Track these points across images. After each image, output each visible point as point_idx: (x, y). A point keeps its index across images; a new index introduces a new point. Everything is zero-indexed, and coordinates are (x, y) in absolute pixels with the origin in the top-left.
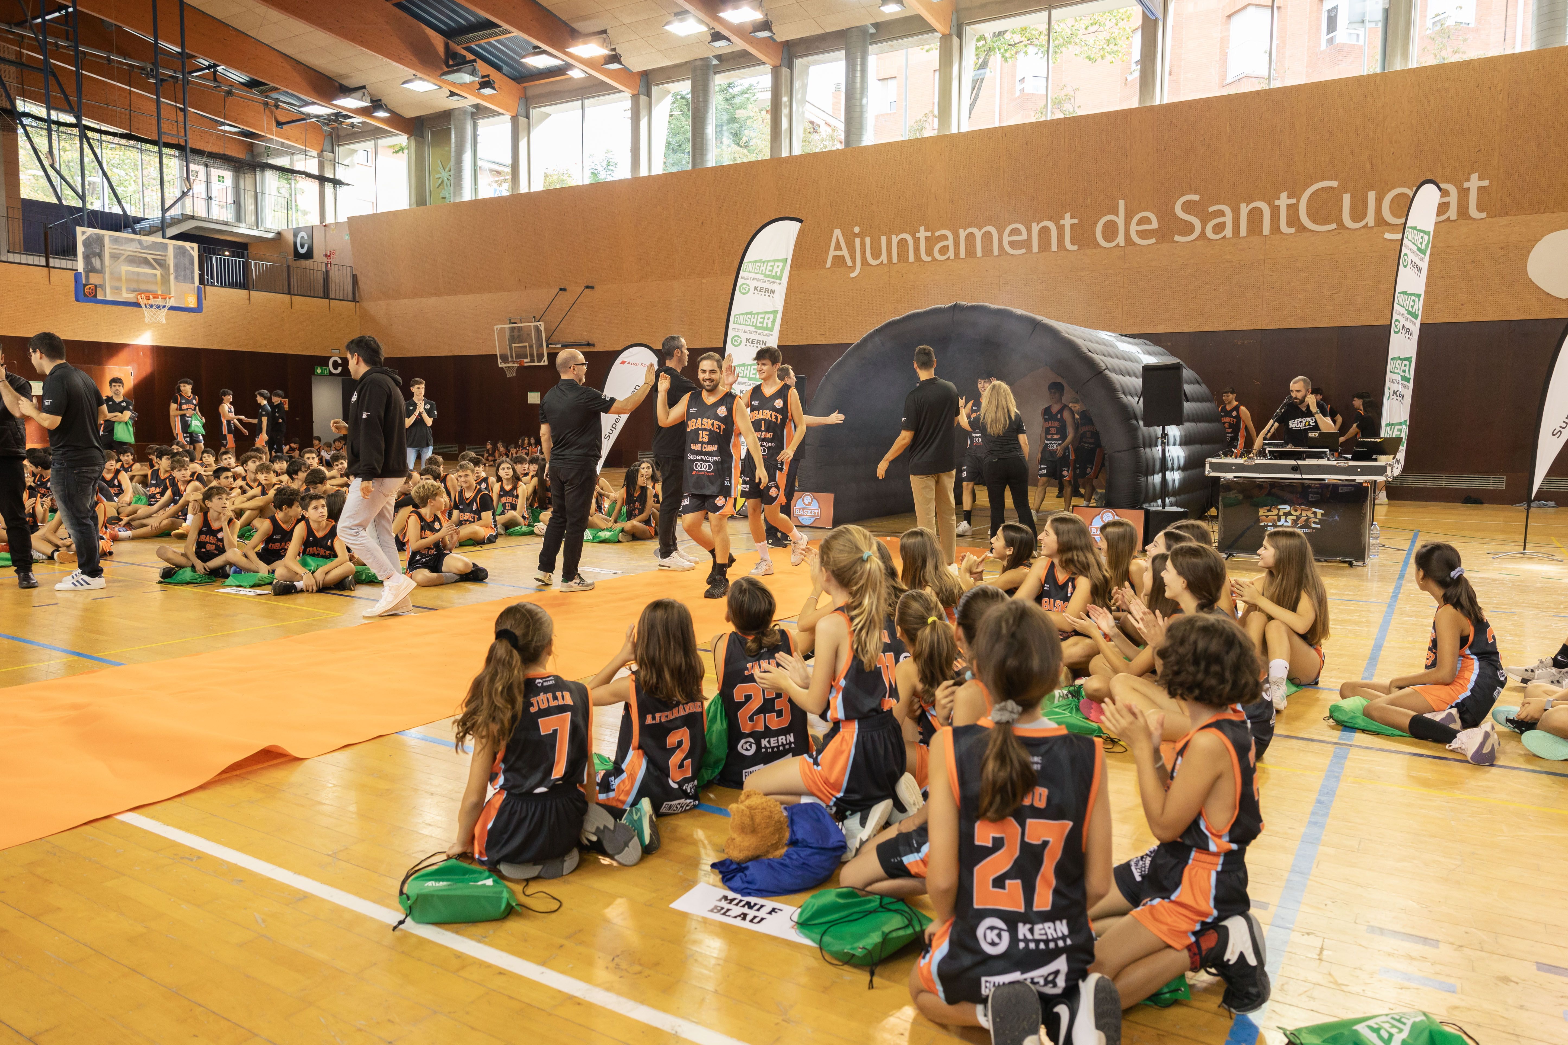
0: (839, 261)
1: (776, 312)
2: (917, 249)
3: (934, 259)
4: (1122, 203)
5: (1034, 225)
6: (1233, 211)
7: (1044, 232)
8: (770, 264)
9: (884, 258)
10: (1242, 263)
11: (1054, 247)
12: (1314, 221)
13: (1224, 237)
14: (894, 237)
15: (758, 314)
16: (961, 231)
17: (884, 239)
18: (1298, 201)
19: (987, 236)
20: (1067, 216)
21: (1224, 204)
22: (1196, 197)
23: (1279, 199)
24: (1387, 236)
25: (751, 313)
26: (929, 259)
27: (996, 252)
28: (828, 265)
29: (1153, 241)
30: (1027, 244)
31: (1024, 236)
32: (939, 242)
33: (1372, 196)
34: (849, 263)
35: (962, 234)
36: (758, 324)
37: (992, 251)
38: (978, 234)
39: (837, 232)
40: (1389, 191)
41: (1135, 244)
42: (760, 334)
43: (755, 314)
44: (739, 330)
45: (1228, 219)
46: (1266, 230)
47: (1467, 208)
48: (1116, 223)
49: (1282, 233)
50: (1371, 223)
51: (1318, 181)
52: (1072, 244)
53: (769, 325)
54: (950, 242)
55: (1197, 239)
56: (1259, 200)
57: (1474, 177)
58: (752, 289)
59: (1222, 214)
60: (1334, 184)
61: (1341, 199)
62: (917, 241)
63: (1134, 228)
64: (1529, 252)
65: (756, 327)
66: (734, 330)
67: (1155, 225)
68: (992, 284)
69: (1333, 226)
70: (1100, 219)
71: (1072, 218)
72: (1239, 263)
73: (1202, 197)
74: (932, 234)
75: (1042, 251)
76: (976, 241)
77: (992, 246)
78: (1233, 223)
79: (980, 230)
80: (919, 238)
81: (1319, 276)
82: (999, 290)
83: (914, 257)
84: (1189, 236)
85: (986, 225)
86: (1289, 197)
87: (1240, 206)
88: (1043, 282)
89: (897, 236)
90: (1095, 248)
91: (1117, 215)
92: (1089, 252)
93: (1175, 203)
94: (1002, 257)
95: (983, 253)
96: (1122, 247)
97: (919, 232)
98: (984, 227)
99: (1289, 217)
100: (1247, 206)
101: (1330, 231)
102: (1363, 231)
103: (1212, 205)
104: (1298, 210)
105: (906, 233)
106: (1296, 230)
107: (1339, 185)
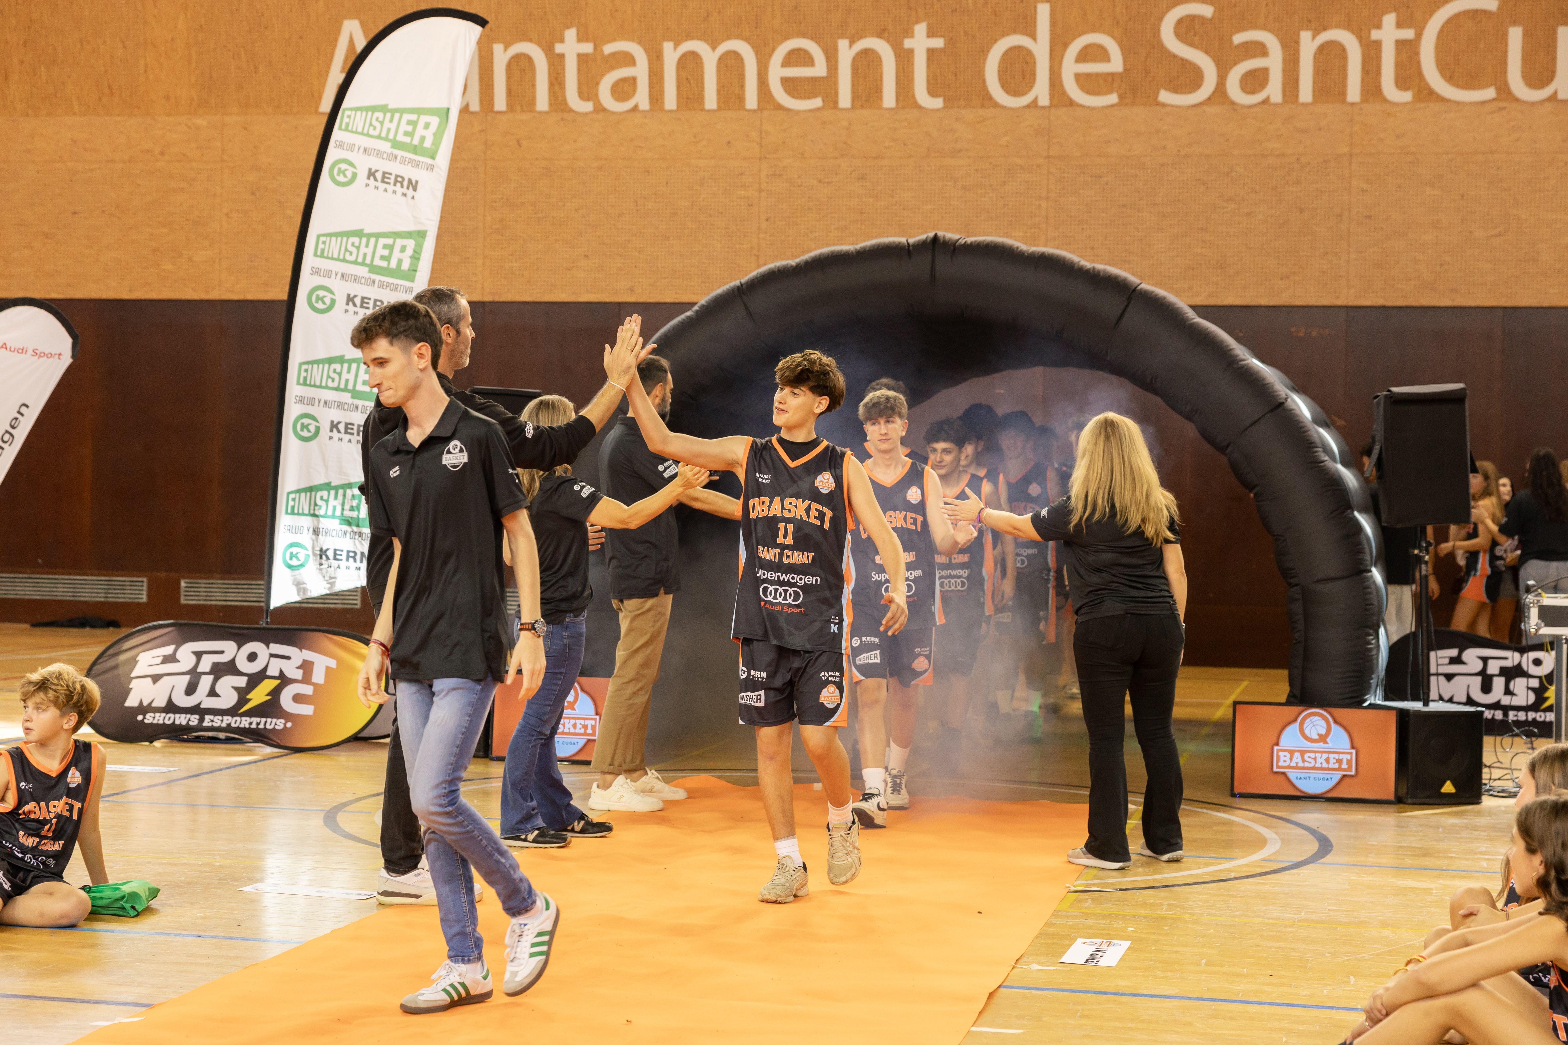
1: (421, 235)
2: (557, 81)
3: (600, 109)
4: (1043, 12)
5: (843, 44)
6: (1285, 46)
7: (866, 64)
8: (406, 117)
10: (1304, 160)
11: (889, 98)
12: (1450, 78)
13: (1266, 101)
14: (498, 48)
15: (378, 236)
16: (668, 46)
18: (1419, 35)
19: (731, 64)
20: (921, 29)
21: (1264, 28)
22: (1206, 11)
23: (1379, 26)
25: (359, 233)
26: (588, 106)
27: (751, 100)
28: (326, 104)
29: (1113, 99)
30: (825, 87)
31: (819, 69)
32: (612, 68)
35: (671, 54)
36: (378, 262)
37: (741, 99)
38: (710, 58)
41: (1071, 103)
42: (382, 285)
43: (369, 236)
44: (328, 274)
45: (1274, 62)
46: (1354, 93)
48: (1029, 53)
49: (1385, 100)
52: (932, 92)
53: (406, 266)
54: (641, 71)
55: (1209, 101)
56: (1339, 26)
58: (362, 174)
59: (1260, 50)
60: (1490, 4)
61: (1504, 37)
63: (1070, 68)
65: (373, 269)
66: (316, 272)
67: (1116, 64)
68: (742, 174)
69: (1489, 93)
70: (996, 41)
71: (931, 34)
72: (1298, 159)
73: (1219, 10)
74: (595, 48)
75: (862, 106)
76: (702, 71)
77: (742, 86)
78: (1284, 71)
79: (714, 48)
80: (562, 56)
81: (1463, 196)
82: (760, 191)
83: (550, 100)
84: (1190, 93)
85: (729, 38)
86: (1399, 25)
87: (1298, 36)
88: (862, 177)
89: (506, 49)
90: (983, 106)
91: (1034, 37)
92: (969, 115)
93: (1161, 19)
94: (766, 113)
95: (719, 102)
96: (1043, 107)
97: (562, 41)
98: (723, 40)
99: (1400, 66)
100: (1314, 38)
101: (1483, 103)
102: (1548, 106)
103: (1239, 30)
104: (1417, 54)
105: (531, 40)
106: (1414, 96)
107: (1500, 8)
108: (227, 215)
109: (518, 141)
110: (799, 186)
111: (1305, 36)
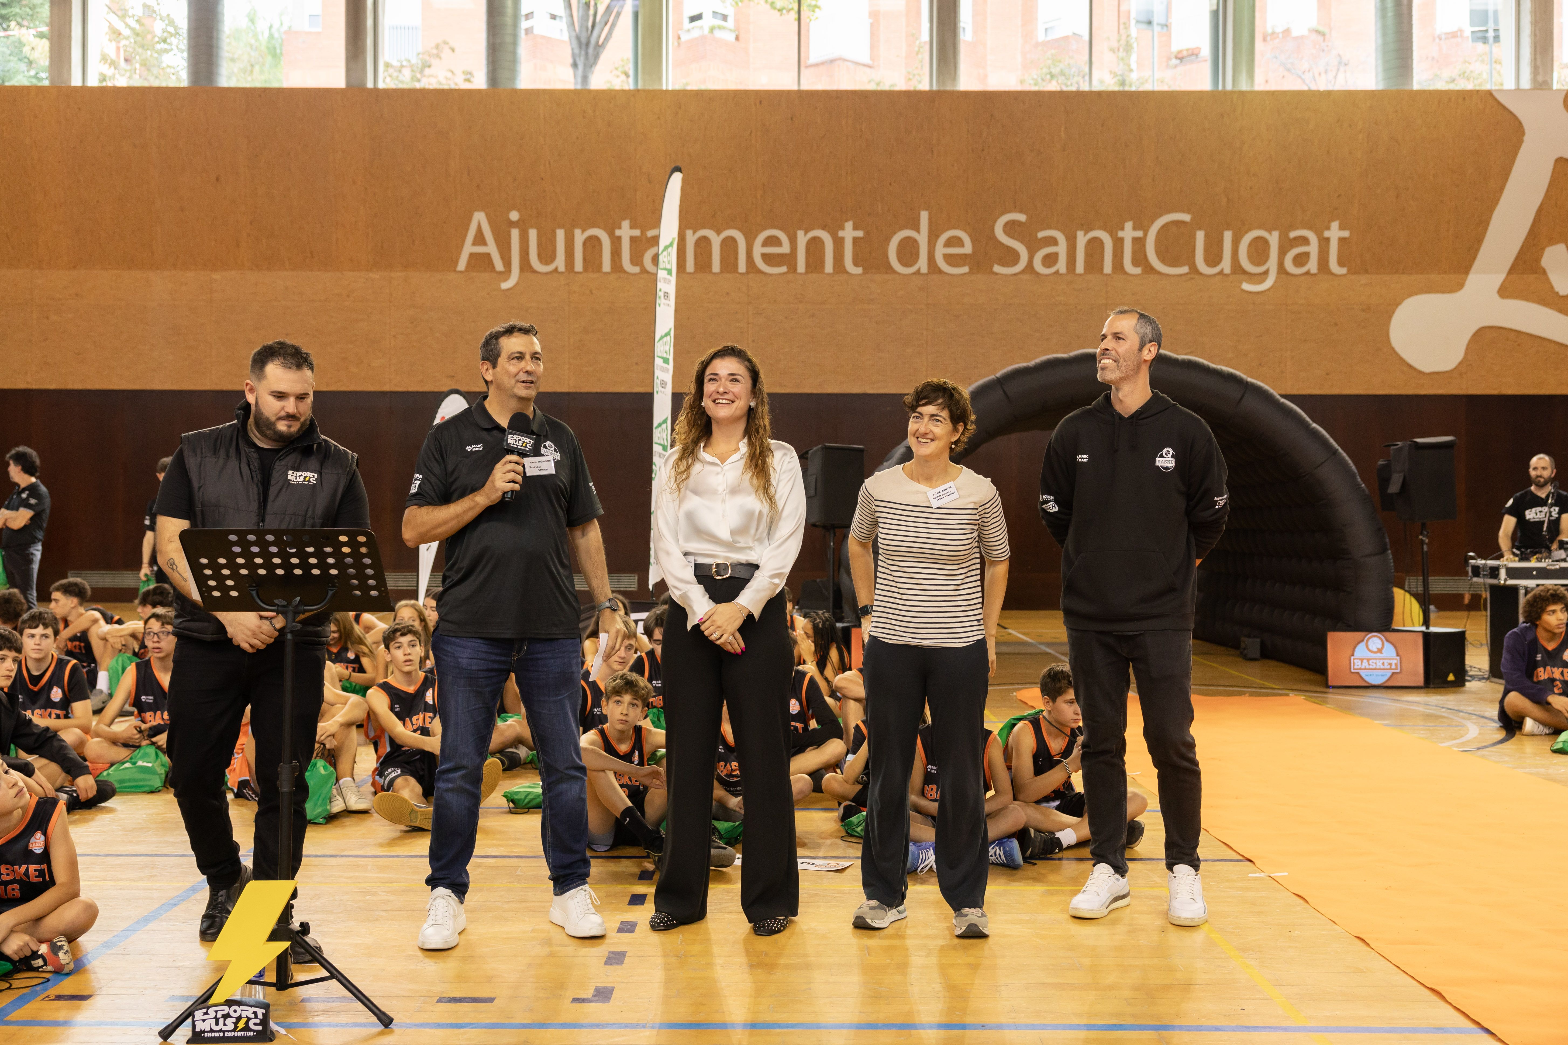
0: (481, 262)
2: (616, 253)
4: (924, 216)
5: (800, 233)
6: (1068, 240)
7: (815, 246)
9: (560, 262)
11: (829, 267)
12: (1163, 260)
13: (1057, 272)
14: (577, 232)
17: (560, 234)
18: (1145, 235)
19: (729, 245)
20: (849, 225)
21: (1056, 229)
22: (1022, 218)
24: (1246, 286)
26: (636, 270)
27: (742, 267)
28: (462, 265)
29: (965, 269)
30: (789, 260)
31: (786, 249)
33: (1228, 236)
34: (499, 266)
37: (735, 266)
38: (716, 241)
39: (479, 217)
40: (1246, 232)
41: (940, 272)
45: (1062, 249)
46: (1108, 268)
47: (1327, 261)
48: (915, 241)
49: (1126, 273)
50: (1227, 270)
51: (1167, 212)
52: (856, 264)
55: (1023, 272)
56: (1100, 228)
57: (1335, 225)
59: (1053, 241)
60: (1186, 217)
61: (1194, 237)
62: (616, 242)
63: (940, 251)
64: (1390, 317)
67: (968, 249)
68: (736, 313)
69: (1185, 269)
70: (895, 233)
71: (855, 228)
72: (1076, 307)
73: (1029, 217)
74: (642, 232)
75: (812, 272)
76: (711, 248)
77: (736, 258)
78: (1068, 254)
79: (718, 234)
80: (619, 238)
81: (1171, 329)
82: (748, 323)
83: (612, 265)
84: (1012, 266)
85: (728, 228)
86: (1135, 228)
87: (1076, 234)
88: (813, 316)
89: (583, 232)
90: (887, 273)
91: (918, 231)
92: (878, 278)
93: (995, 222)
94: (751, 275)
95: (721, 267)
96: (924, 274)
97: (620, 228)
98: (725, 229)
99: (1134, 253)
100: (1085, 235)
101: (1181, 275)
102: (1218, 278)
103: (1041, 230)
104: (1144, 246)
105: (599, 227)
106: (1142, 270)
107: (1192, 220)
108: (394, 336)
109: (591, 291)
110: (773, 320)
111: (1080, 234)
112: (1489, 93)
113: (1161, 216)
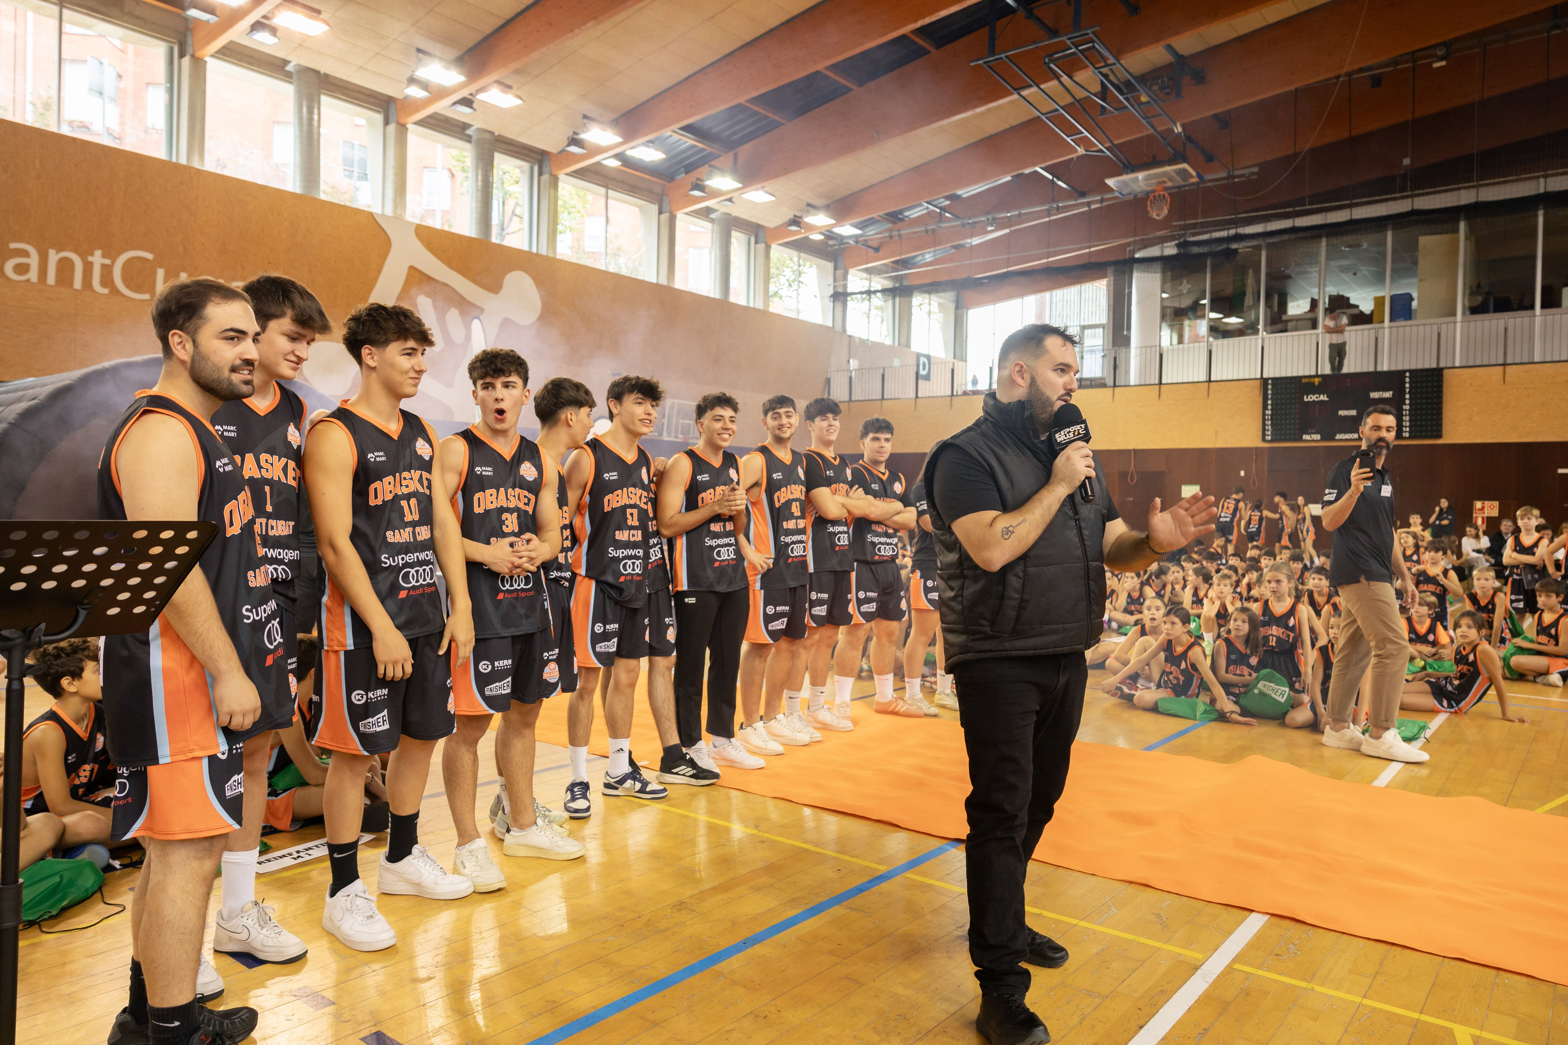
6: (40, 255)
10: (49, 313)
12: (128, 286)
13: (28, 281)
18: (113, 263)
21: (28, 243)
23: (92, 255)
45: (34, 261)
46: (78, 284)
49: (94, 291)
51: (133, 249)
56: (71, 251)
59: (25, 254)
60: (149, 256)
61: (155, 272)
69: (147, 296)
72: (46, 312)
78: (40, 267)
86: (104, 256)
87: (48, 251)
99: (102, 276)
100: (57, 253)
101: (143, 301)
103: (13, 242)
104: (112, 272)
106: (109, 292)
107: (154, 259)
111: (52, 252)
112: (371, 214)
113: (127, 250)
